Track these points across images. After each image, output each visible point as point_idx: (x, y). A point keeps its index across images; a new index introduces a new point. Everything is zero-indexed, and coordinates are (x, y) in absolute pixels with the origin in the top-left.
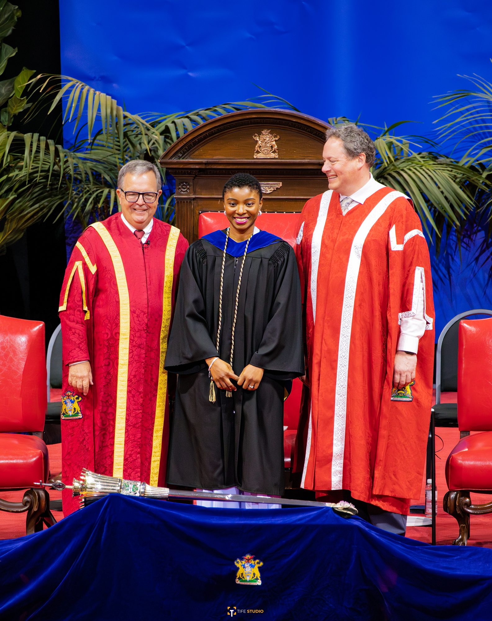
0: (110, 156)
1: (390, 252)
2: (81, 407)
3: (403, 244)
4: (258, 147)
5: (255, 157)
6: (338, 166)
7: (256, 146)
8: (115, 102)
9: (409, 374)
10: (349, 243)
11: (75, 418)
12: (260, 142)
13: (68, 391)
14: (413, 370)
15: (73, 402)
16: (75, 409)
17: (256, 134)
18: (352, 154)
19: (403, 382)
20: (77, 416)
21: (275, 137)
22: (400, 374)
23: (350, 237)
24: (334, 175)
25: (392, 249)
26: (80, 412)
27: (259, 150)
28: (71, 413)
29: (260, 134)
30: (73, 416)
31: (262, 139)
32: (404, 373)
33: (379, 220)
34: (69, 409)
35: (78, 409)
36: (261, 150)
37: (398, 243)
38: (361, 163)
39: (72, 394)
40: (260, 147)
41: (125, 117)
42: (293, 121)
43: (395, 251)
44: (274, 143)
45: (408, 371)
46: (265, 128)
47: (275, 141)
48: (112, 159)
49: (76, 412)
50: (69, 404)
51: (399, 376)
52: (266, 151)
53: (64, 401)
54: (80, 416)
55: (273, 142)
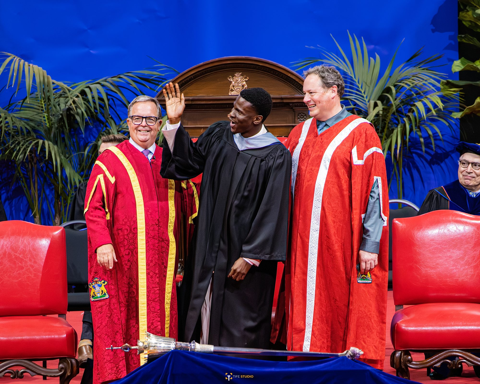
0: (36, 115)
1: (352, 166)
2: (107, 290)
3: (363, 159)
4: (232, 86)
5: (230, 94)
6: (316, 97)
7: (231, 86)
8: (45, 72)
9: (373, 262)
10: (320, 158)
11: (102, 298)
12: (233, 82)
13: (95, 278)
14: (376, 258)
15: (100, 286)
16: (102, 291)
17: (230, 76)
18: (327, 85)
19: (368, 268)
20: (105, 296)
21: (245, 78)
22: (366, 262)
23: (321, 154)
24: (313, 104)
25: (354, 163)
26: (107, 293)
27: (233, 89)
28: (99, 295)
29: (233, 76)
30: (101, 297)
31: (235, 80)
32: (368, 261)
33: (343, 141)
34: (97, 292)
35: (105, 291)
36: (234, 89)
37: (359, 159)
38: (334, 93)
39: (99, 279)
40: (234, 86)
41: (53, 83)
42: (260, 65)
43: (356, 165)
44: (245, 83)
45: (372, 259)
46: (237, 72)
47: (246, 81)
48: (37, 118)
49: (104, 293)
50: (97, 288)
51: (365, 263)
52: (238, 89)
53: (93, 286)
54: (107, 296)
55: (243, 82)
